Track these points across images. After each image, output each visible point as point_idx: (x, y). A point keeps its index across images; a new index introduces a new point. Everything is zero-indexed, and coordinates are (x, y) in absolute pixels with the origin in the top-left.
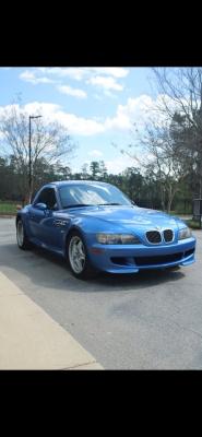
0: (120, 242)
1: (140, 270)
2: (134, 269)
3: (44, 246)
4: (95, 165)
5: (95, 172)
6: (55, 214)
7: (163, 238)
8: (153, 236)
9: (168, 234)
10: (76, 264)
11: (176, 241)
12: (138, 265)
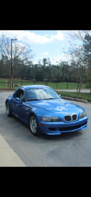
0: (52, 121)
1: (62, 133)
2: (58, 133)
3: (16, 115)
4: (45, 60)
5: (45, 64)
6: (23, 103)
7: (72, 118)
8: (68, 118)
9: (75, 117)
10: (33, 129)
11: (78, 120)
12: (60, 131)
